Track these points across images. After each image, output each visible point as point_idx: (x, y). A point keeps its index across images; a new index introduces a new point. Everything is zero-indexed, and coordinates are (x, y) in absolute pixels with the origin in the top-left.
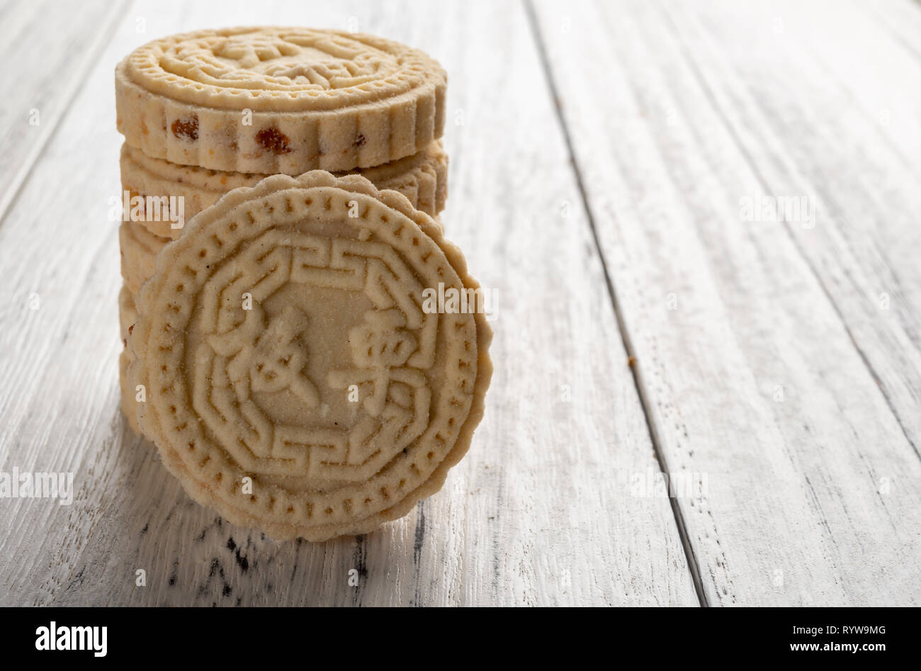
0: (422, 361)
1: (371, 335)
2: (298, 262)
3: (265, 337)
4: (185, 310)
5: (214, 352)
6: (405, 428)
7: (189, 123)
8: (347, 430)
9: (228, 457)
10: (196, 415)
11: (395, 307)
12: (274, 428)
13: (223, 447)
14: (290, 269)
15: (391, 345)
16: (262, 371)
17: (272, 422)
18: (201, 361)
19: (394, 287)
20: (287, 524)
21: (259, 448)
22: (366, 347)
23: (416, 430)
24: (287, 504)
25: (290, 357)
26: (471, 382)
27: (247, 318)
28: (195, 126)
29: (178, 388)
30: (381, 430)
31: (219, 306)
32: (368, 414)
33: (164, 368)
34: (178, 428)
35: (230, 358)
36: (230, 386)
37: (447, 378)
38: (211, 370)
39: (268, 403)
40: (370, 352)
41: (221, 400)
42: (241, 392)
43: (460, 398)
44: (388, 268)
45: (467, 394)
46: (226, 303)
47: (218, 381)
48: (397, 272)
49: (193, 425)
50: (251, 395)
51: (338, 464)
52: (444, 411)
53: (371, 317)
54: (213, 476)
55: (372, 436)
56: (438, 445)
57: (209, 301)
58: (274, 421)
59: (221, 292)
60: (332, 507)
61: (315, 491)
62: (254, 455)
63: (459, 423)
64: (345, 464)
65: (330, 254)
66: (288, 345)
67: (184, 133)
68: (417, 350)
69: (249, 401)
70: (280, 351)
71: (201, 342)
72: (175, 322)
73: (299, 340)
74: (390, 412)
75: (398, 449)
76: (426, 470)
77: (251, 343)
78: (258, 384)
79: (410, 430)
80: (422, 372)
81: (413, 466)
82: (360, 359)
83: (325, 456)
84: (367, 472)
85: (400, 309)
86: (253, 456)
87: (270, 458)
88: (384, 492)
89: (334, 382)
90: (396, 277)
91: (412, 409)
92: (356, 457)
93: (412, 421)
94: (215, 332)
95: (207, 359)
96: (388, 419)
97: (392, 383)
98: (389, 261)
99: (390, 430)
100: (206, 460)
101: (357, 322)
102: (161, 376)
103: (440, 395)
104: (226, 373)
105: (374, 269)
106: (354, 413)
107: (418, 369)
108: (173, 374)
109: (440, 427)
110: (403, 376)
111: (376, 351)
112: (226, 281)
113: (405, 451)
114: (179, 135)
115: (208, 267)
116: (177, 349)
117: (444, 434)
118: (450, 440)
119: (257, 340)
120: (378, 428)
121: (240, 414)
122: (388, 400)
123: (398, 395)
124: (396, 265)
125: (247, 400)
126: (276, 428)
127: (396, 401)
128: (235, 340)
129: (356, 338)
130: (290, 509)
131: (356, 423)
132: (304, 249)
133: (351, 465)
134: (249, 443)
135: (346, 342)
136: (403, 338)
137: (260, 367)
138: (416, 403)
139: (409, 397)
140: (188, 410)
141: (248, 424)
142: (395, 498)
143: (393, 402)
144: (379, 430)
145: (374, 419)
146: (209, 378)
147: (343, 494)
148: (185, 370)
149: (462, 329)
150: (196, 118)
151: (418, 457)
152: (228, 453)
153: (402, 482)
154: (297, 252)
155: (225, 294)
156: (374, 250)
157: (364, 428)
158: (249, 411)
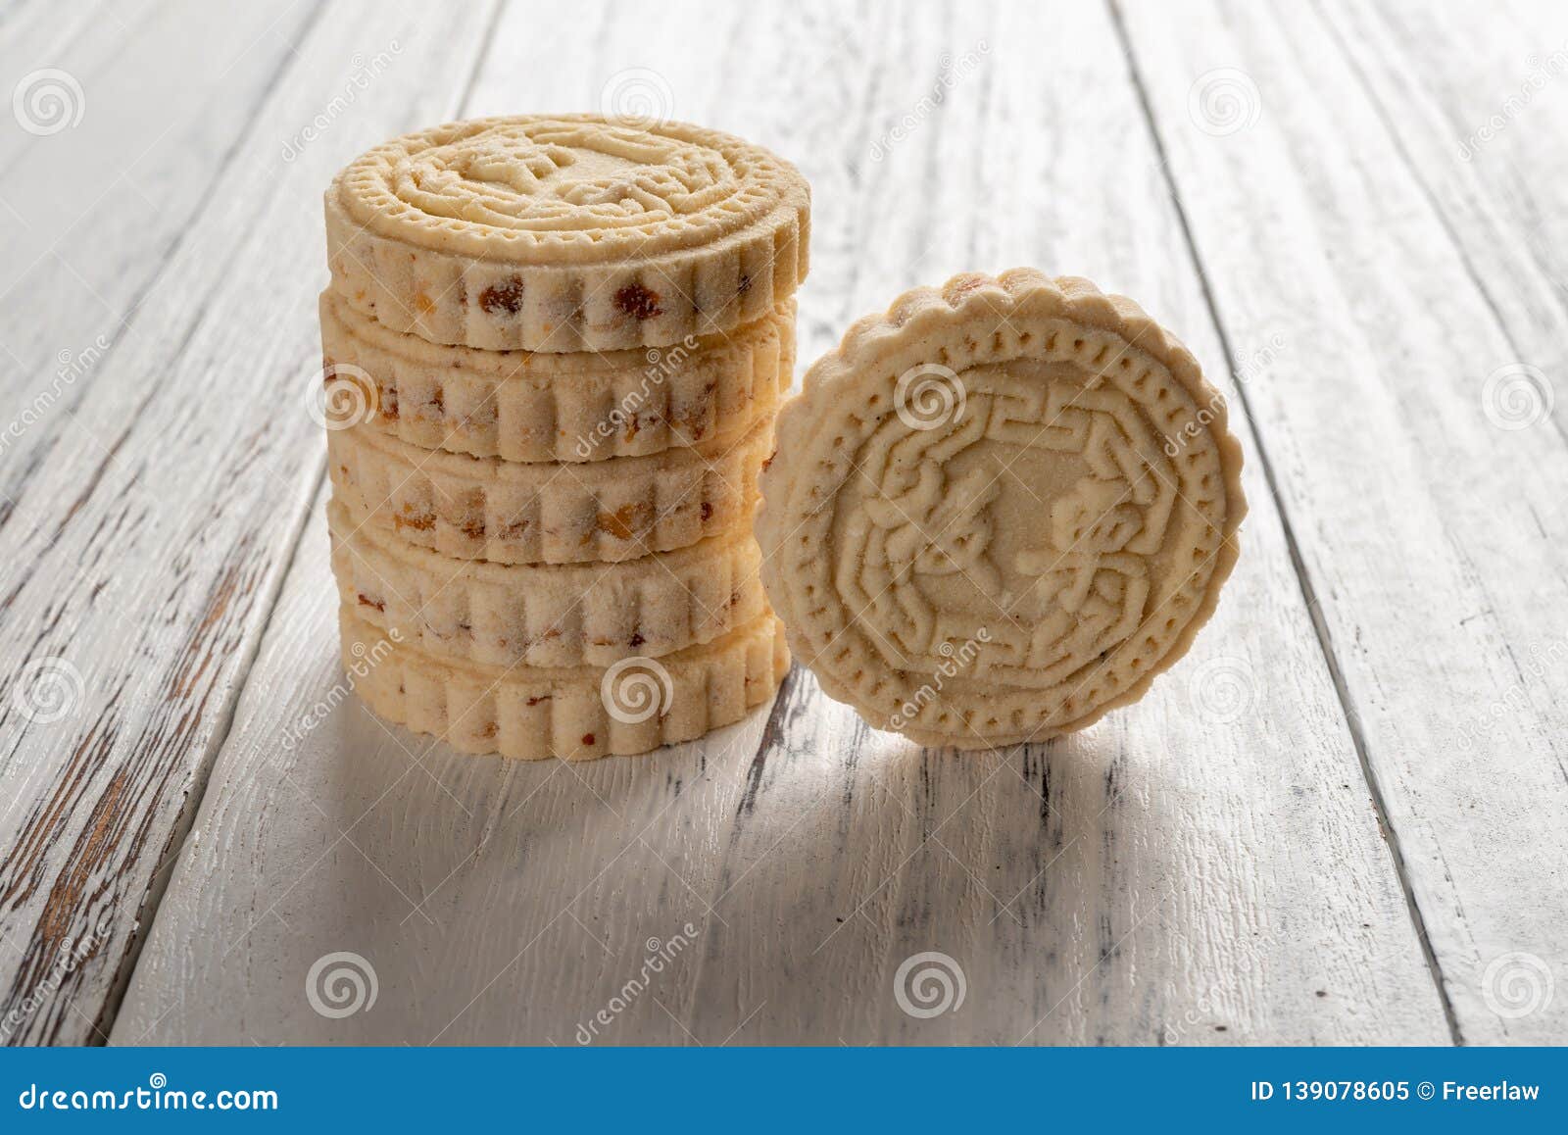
0: (1147, 545)
1: (1082, 512)
2: (999, 417)
3: (942, 510)
4: (841, 471)
5: (872, 521)
6: (1108, 629)
7: (508, 290)
8: (1031, 625)
9: (872, 650)
10: (839, 597)
11: (1121, 478)
12: (935, 620)
13: (867, 637)
14: (988, 424)
15: (1107, 529)
16: (931, 551)
17: (933, 610)
18: (853, 533)
19: (1123, 454)
20: (938, 733)
21: (913, 644)
22: (1073, 529)
23: (1122, 632)
24: (941, 712)
25: (970, 535)
26: (1205, 577)
27: (921, 482)
28: (517, 293)
29: (820, 567)
30: (1076, 630)
31: (887, 464)
32: (1062, 608)
33: (805, 539)
34: (813, 614)
35: (893, 530)
36: (886, 566)
37: (1173, 566)
38: (865, 546)
39: (932, 587)
40: (1077, 534)
41: (872, 582)
42: (900, 574)
43: (1188, 595)
44: (1120, 428)
45: (1196, 590)
46: (895, 464)
47: (873, 558)
48: (1131, 434)
49: (833, 612)
50: (913, 576)
51: (1012, 666)
52: (1164, 608)
53: (1085, 488)
54: (850, 675)
55: (1062, 638)
56: (1148, 653)
57: (873, 458)
58: (937, 609)
59: (891, 450)
60: (996, 719)
61: (978, 696)
62: (906, 651)
63: (1179, 626)
64: (1022, 666)
65: (1043, 409)
66: (971, 523)
67: (499, 305)
68: (1142, 531)
69: (909, 585)
70: (957, 529)
71: (857, 507)
72: (824, 482)
73: (986, 512)
74: (1091, 608)
75: (1094, 655)
76: (1126, 682)
77: (922, 518)
78: (924, 564)
79: (1112, 633)
80: (1144, 560)
81: (1110, 673)
82: (1061, 540)
83: (998, 657)
84: (1048, 679)
85: (1126, 480)
86: (904, 651)
87: (926, 654)
88: (1068, 705)
89: (1024, 564)
90: (1127, 440)
91: (1121, 603)
92: (1037, 660)
93: (1118, 621)
94: (877, 496)
95: (862, 533)
96: (1087, 616)
97: (1099, 573)
98: (1121, 419)
99: (1086, 631)
100: (844, 653)
101: (1065, 491)
102: (800, 551)
103: (1161, 586)
104: (885, 550)
105: (1101, 429)
106: (1043, 605)
107: (1138, 555)
108: (816, 549)
109: (1155, 628)
110: (1118, 564)
111: (1085, 535)
112: (901, 436)
113: (1103, 655)
114: (491, 308)
115: (878, 418)
116: (824, 520)
117: (1158, 637)
118: (1166, 645)
119: (931, 511)
120: (1072, 628)
121: (895, 601)
122: (1092, 592)
123: (1106, 588)
124: (1132, 425)
125: (907, 583)
126: (938, 618)
127: (1102, 593)
128: (901, 510)
129: (1061, 512)
130: (944, 717)
131: (1044, 617)
132: (1008, 398)
133: (1029, 670)
134: (901, 637)
135: (1048, 517)
136: (1125, 520)
137: (930, 546)
138: (1128, 597)
139: (1119, 590)
140: (829, 592)
141: (903, 612)
142: (1079, 711)
143: (1098, 594)
144: (1073, 630)
145: (1068, 614)
146: (862, 556)
147: (1013, 702)
148: (831, 542)
149: (1206, 508)
150: (518, 282)
151: (1120, 663)
152: (873, 645)
153: (1093, 693)
154: (999, 403)
155: (897, 452)
156: (1105, 402)
157: (1055, 625)
158: (907, 597)
